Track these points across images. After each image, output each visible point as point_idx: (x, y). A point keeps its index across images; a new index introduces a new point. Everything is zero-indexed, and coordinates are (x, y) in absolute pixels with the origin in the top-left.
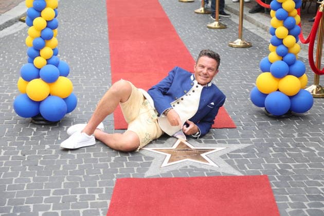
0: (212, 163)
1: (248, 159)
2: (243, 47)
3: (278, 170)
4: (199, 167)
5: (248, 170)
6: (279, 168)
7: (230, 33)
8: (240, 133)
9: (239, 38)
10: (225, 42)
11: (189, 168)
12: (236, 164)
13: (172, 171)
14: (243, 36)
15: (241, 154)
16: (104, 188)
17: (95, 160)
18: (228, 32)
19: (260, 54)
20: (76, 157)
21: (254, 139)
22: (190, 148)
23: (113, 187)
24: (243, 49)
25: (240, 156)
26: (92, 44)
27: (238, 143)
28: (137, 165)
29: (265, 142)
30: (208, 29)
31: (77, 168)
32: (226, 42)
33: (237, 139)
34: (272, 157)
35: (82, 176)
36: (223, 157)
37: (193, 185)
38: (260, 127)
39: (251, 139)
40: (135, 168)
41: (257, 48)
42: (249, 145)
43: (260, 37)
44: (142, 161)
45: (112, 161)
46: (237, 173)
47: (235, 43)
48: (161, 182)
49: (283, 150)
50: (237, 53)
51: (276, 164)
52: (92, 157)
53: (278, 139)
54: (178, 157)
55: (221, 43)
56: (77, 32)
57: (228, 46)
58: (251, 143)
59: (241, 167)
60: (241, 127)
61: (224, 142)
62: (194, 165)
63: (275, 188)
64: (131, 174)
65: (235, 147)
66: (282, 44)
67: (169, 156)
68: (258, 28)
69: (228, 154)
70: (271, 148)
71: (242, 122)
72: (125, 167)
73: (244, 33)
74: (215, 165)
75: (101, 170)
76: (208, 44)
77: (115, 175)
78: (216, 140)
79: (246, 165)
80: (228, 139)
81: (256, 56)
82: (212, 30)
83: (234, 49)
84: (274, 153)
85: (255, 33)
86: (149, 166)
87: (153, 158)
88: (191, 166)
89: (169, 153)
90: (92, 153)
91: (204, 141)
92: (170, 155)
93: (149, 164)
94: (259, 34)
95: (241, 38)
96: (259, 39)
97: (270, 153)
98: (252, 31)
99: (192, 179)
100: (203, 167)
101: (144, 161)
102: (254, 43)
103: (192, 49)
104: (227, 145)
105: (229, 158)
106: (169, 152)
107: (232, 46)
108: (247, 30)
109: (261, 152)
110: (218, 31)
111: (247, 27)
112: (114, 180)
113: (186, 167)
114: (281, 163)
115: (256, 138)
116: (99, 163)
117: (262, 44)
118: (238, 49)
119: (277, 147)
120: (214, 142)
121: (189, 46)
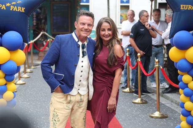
2: (161, 118)
7: (150, 107)
9: (157, 111)
10: (146, 114)
14: (161, 109)
18: (148, 106)
19: (175, 123)
24: (161, 119)
26: (42, 118)
30: (133, 104)
32: (148, 114)
41: (172, 118)
43: (174, 110)
47: (155, 115)
50: (156, 123)
55: (143, 114)
56: (31, 109)
57: (149, 117)
66: (191, 115)
68: (172, 103)
73: (161, 106)
76: (133, 115)
81: (172, 125)
82: (136, 105)
83: (154, 119)
85: (170, 107)
94: (173, 108)
95: (159, 110)
96: (173, 111)
98: (167, 105)
102: (170, 114)
103: (121, 119)
107: (152, 117)
108: (163, 104)
110: (141, 106)
111: (163, 103)
117: (176, 115)
118: (157, 119)
121: (119, 117)
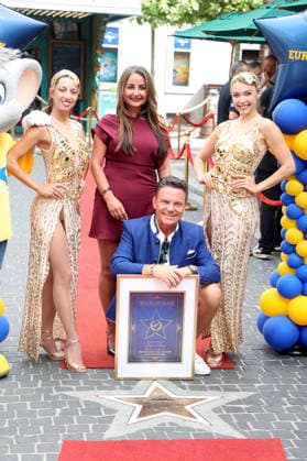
0: (200, 419)
1: (252, 414)
3: (295, 432)
4: (182, 425)
5: (253, 431)
6: (297, 429)
8: (240, 376)
11: (168, 426)
12: (235, 421)
13: (144, 430)
15: (242, 406)
16: (45, 454)
17: (32, 414)
20: (5, 408)
21: (260, 385)
22: (170, 397)
23: (58, 453)
25: (240, 410)
27: (238, 390)
28: (93, 420)
29: (276, 390)
31: (6, 425)
33: (237, 385)
34: (286, 412)
35: (13, 437)
36: (216, 410)
37: (174, 452)
38: (268, 368)
39: (257, 385)
40: (91, 426)
42: (251, 393)
44: (100, 414)
45: (57, 415)
46: (238, 435)
48: (128, 446)
49: (302, 402)
51: (293, 423)
52: (29, 408)
53: (294, 385)
58: (255, 390)
59: (242, 425)
60: (241, 367)
61: (218, 389)
62: (174, 421)
63: (293, 458)
64: (84, 434)
65: (233, 396)
66: (294, 251)
67: (139, 408)
69: (223, 406)
70: (285, 399)
71: (242, 361)
72: (76, 424)
74: (205, 422)
75: (41, 428)
77: (61, 435)
78: (207, 386)
79: (249, 423)
80: (224, 384)
84: (289, 405)
86: (111, 421)
87: (115, 411)
88: (170, 423)
89: (139, 404)
90: (28, 403)
91: (189, 387)
92: (141, 407)
93: (111, 419)
97: (284, 407)
99: (172, 442)
100: (188, 425)
101: (104, 415)
104: (222, 393)
105: (225, 413)
106: (139, 401)
109: (270, 405)
112: (60, 442)
113: (164, 424)
114: (299, 420)
115: (262, 384)
116: (38, 417)
119: (292, 397)
120: (203, 389)
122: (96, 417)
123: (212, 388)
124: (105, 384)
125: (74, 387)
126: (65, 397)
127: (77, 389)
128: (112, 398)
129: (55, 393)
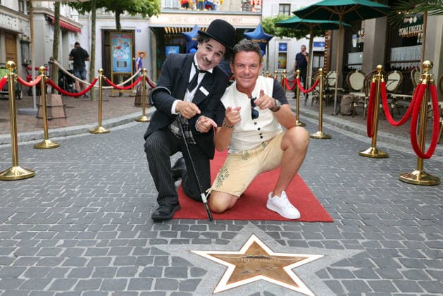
0: (302, 288)
1: (365, 280)
4: (280, 295)
8: (341, 230)
12: (346, 291)
15: (351, 269)
21: (363, 241)
22: (267, 254)
27: (341, 248)
29: (383, 247)
33: (339, 241)
34: (405, 278)
36: (321, 274)
38: (367, 221)
39: (361, 241)
40: (169, 293)
42: (359, 251)
44: (186, 276)
45: (137, 275)
49: (418, 264)
51: (418, 295)
53: (401, 242)
54: (247, 272)
58: (360, 247)
60: (340, 221)
61: (318, 245)
62: (272, 291)
65: (338, 255)
67: (232, 268)
69: (329, 269)
70: (396, 259)
71: (339, 214)
74: (309, 292)
75: (110, 294)
78: (307, 241)
79: (363, 295)
80: (325, 239)
84: (404, 268)
86: (195, 287)
87: (203, 272)
89: (233, 263)
91: (289, 242)
92: (234, 267)
93: (196, 284)
97: (399, 270)
101: (189, 277)
104: (325, 250)
105: (332, 278)
106: (232, 259)
109: (382, 267)
114: (425, 291)
115: (366, 240)
119: (404, 257)
120: (304, 245)
122: (179, 280)
123: (313, 244)
124: (201, 237)
125: (169, 240)
126: (155, 251)
127: (172, 242)
128: (204, 254)
129: (148, 246)
